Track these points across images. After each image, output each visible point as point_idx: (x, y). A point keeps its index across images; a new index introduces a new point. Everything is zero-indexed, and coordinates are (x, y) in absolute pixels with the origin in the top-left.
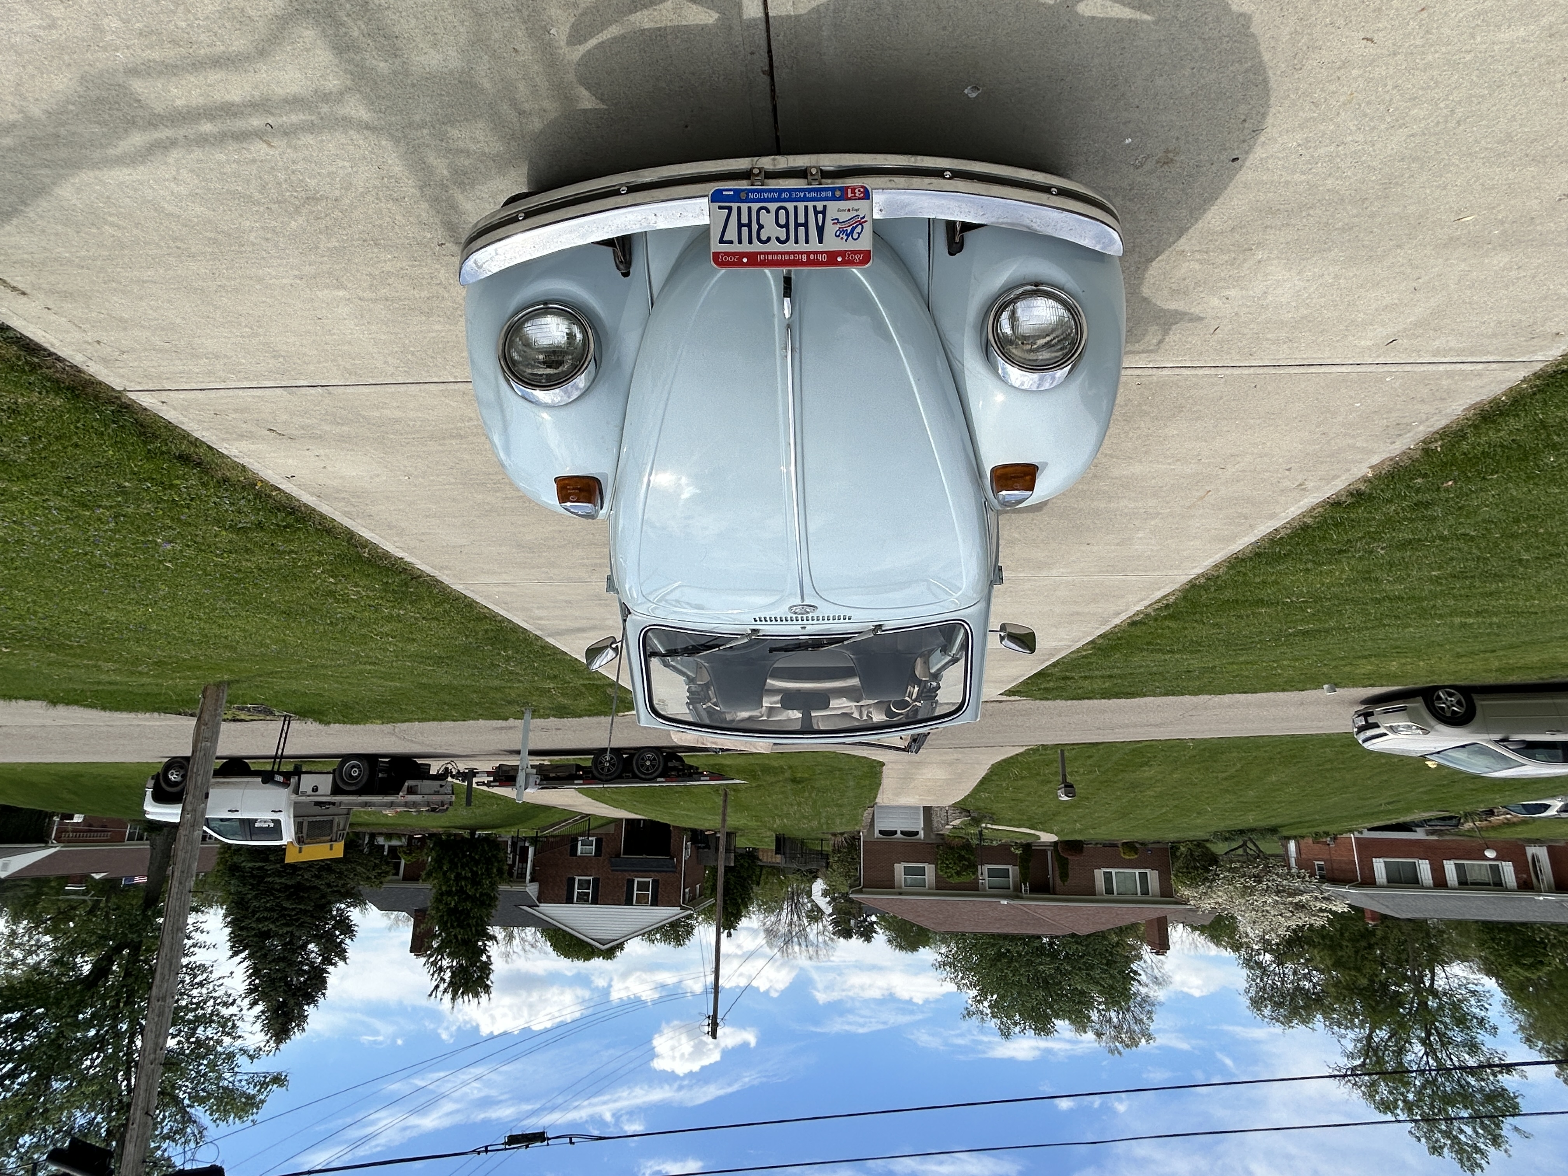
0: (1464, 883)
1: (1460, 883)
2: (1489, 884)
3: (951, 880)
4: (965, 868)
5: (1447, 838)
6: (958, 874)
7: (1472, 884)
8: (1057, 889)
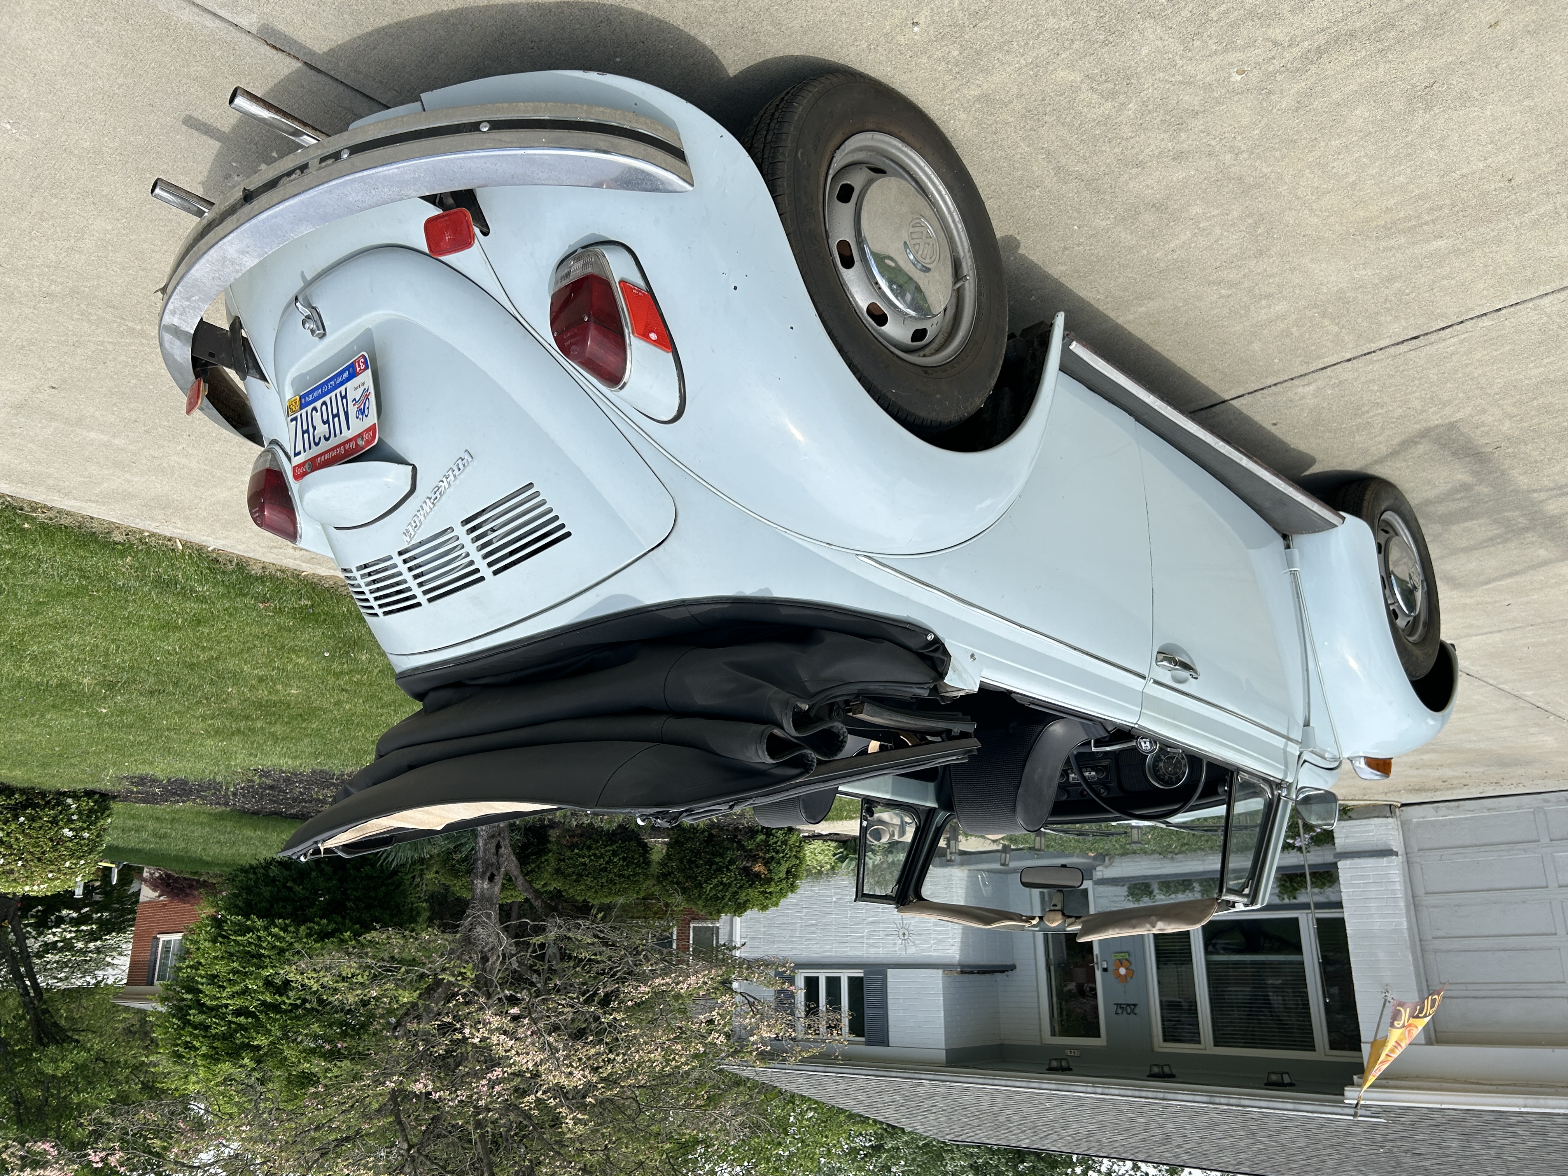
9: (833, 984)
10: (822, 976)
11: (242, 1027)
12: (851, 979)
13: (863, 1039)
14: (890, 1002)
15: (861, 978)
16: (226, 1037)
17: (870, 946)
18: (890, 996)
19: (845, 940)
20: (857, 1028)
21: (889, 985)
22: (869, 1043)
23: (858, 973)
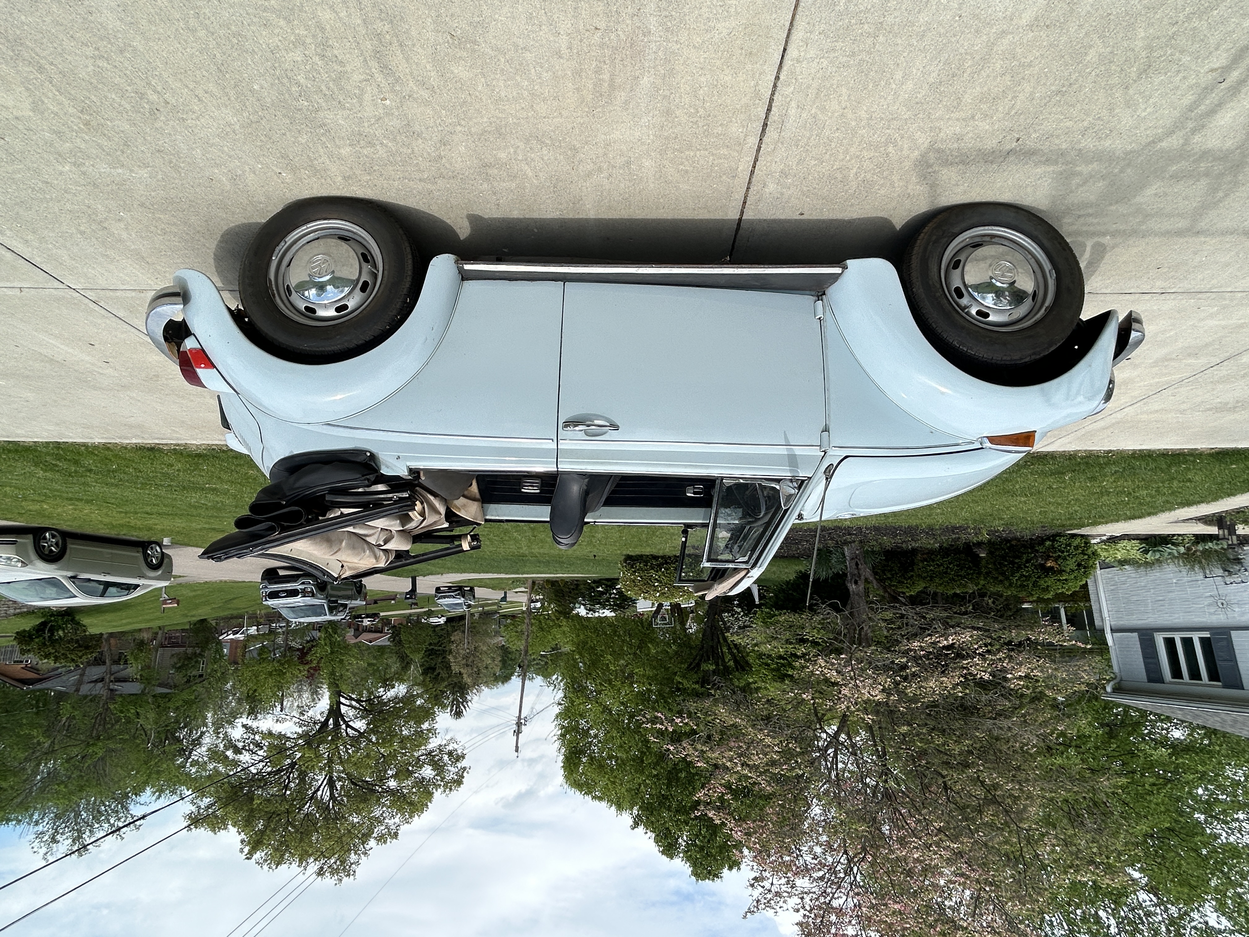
9: (1188, 643)
10: (1178, 637)
11: (783, 665)
12: (1202, 640)
13: (1220, 684)
14: (1238, 656)
15: (1209, 638)
16: (778, 670)
17: (1211, 614)
18: (1237, 652)
19: (1188, 610)
20: (1214, 675)
21: (1234, 643)
22: (1225, 686)
23: (1206, 635)
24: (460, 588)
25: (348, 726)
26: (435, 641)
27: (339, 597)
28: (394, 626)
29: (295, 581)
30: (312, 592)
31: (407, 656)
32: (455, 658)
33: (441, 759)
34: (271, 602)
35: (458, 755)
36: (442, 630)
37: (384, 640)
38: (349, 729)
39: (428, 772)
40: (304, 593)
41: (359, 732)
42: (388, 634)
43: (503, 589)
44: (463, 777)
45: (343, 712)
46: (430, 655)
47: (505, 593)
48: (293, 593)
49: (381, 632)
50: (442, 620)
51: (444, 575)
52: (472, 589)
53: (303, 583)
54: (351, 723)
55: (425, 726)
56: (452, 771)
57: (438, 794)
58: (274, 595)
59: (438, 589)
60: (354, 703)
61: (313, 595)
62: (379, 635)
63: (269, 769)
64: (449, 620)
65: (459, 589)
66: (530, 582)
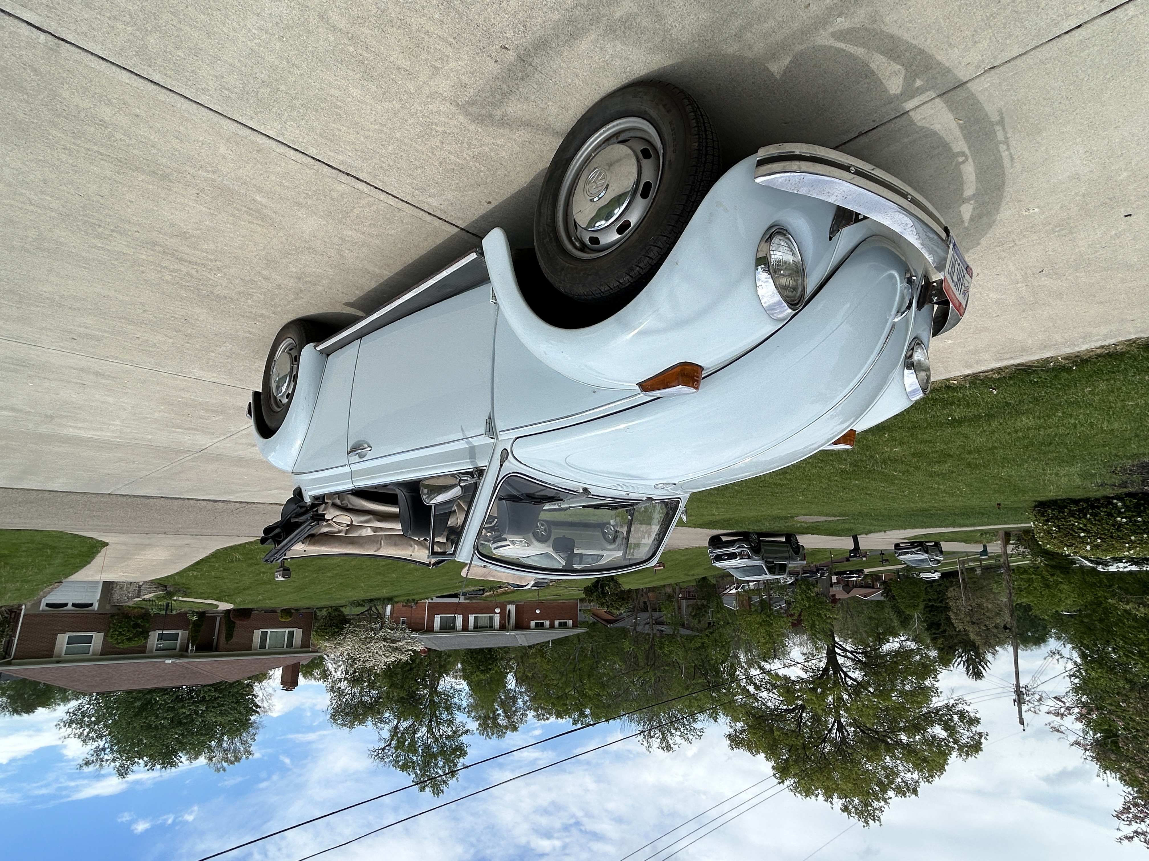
0: (476, 628)
1: (475, 628)
2: (487, 627)
3: (121, 646)
4: (137, 635)
5: (474, 601)
6: (129, 640)
7: (480, 628)
8: (221, 647)
24: (921, 544)
25: (846, 675)
26: (935, 597)
27: (776, 558)
28: (885, 582)
29: (732, 546)
30: (749, 556)
31: (904, 612)
32: (956, 614)
33: (952, 720)
34: (719, 564)
35: (971, 719)
36: (940, 585)
37: (877, 595)
38: (848, 679)
39: (938, 731)
40: (742, 556)
41: (857, 682)
42: (879, 589)
43: (980, 542)
44: (981, 744)
45: (840, 662)
46: (931, 611)
47: (985, 547)
48: (732, 556)
49: (873, 587)
50: (936, 576)
51: (888, 533)
52: (937, 545)
53: (739, 547)
54: (849, 674)
55: (927, 683)
56: (965, 735)
57: (954, 758)
58: (719, 558)
59: (897, 546)
60: (849, 654)
61: (749, 557)
62: (871, 590)
63: (785, 707)
64: (944, 575)
65: (919, 545)
66: (1001, 534)
